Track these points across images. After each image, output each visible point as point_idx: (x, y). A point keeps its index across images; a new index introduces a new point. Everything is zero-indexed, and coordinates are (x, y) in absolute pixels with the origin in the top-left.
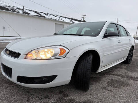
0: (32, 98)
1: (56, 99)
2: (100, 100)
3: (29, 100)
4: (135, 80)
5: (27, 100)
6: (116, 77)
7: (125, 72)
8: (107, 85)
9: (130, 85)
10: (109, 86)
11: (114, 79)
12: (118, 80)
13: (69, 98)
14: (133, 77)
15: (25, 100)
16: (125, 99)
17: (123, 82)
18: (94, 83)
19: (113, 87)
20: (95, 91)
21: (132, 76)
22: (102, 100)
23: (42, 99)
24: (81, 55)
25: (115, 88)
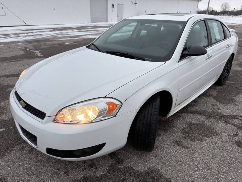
0: (72, 169)
1: (106, 168)
2: (170, 165)
3: (68, 172)
4: (227, 123)
5: (65, 173)
6: (198, 116)
7: (214, 105)
8: (181, 136)
9: (217, 134)
10: (184, 138)
11: (193, 122)
12: (200, 124)
13: (125, 165)
14: (225, 116)
15: (62, 174)
16: (207, 161)
17: (207, 128)
18: (162, 133)
19: (191, 140)
20: (163, 150)
21: (224, 114)
22: (172, 167)
23: (85, 169)
24: (141, 106)
25: (194, 141)
